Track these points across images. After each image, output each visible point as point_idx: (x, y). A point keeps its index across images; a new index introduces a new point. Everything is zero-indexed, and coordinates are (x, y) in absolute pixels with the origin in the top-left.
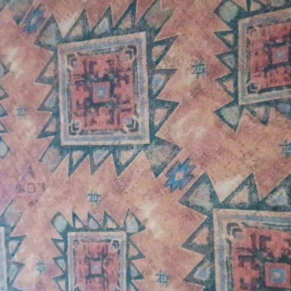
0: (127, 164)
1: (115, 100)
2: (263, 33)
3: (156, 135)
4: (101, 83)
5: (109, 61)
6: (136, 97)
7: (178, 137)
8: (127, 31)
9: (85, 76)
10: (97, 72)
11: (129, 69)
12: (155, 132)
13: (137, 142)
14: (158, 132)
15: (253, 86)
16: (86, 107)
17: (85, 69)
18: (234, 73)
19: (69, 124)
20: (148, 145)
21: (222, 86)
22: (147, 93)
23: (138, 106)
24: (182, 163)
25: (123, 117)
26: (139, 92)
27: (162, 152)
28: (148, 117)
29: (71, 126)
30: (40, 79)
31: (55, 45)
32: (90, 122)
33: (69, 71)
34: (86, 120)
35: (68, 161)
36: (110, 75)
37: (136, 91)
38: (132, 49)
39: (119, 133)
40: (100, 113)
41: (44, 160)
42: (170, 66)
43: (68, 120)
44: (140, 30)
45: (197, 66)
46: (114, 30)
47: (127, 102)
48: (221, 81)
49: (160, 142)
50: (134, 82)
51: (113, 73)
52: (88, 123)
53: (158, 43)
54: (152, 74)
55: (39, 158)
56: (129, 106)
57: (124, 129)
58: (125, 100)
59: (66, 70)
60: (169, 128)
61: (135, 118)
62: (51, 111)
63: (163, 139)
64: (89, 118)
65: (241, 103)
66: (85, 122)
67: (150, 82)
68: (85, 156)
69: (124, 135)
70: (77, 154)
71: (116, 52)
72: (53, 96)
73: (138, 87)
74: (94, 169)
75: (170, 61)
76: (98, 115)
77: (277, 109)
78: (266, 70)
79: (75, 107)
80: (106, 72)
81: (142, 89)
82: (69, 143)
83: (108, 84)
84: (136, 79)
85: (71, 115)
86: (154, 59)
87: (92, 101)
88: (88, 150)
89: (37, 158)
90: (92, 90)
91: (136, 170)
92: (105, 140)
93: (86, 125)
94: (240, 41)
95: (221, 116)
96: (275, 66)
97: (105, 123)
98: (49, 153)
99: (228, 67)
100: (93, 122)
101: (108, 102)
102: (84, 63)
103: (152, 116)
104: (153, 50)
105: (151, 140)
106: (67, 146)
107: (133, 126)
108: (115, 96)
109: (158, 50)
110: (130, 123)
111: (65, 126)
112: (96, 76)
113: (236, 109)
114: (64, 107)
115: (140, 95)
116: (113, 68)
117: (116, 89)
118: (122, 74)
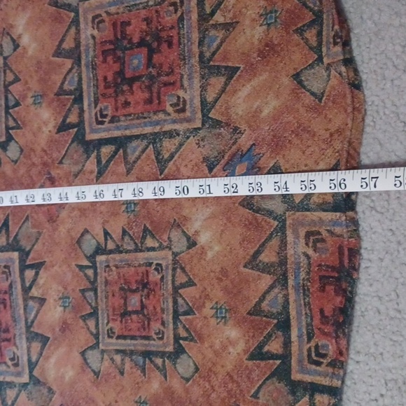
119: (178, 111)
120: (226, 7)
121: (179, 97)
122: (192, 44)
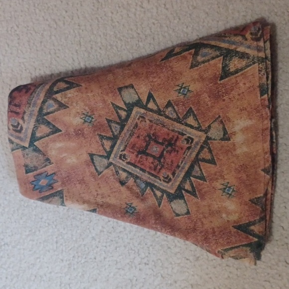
2: (151, 127)
3: (35, 144)
7: (53, 153)
12: (35, 141)
14: (37, 142)
15: (124, 156)
18: (114, 139)
20: (27, 148)
21: (101, 142)
22: (38, 109)
23: (27, 113)
24: (49, 174)
27: (36, 159)
37: (29, 102)
42: (65, 102)
45: (87, 116)
48: (102, 137)
49: (37, 150)
50: (31, 95)
54: (48, 98)
56: (18, 110)
60: (48, 143)
61: (21, 122)
63: (41, 149)
65: (111, 160)
77: (135, 181)
78: (139, 152)
84: (34, 93)
86: (55, 89)
94: (130, 121)
95: (92, 159)
96: (148, 155)
99: (112, 132)
103: (36, 127)
105: (30, 146)
107: (17, 128)
113: (105, 161)
115: (31, 106)
121: (19, 124)
122: (38, 99)
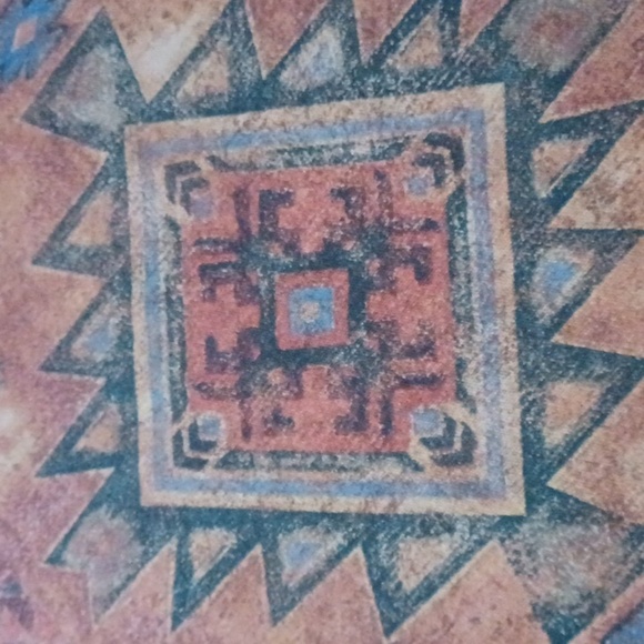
0: (429, 589)
1: (371, 343)
4: (310, 274)
5: (343, 194)
6: (460, 332)
8: (422, 81)
9: (241, 245)
10: (296, 233)
11: (430, 225)
13: (468, 507)
16: (245, 363)
17: (242, 222)
19: (175, 428)
25: (409, 407)
26: (476, 314)
28: (518, 412)
29: (185, 434)
30: (53, 252)
31: (115, 129)
32: (265, 421)
33: (172, 225)
34: (248, 412)
35: (173, 565)
36: (349, 246)
38: (445, 151)
39: (392, 469)
40: (308, 389)
41: (68, 556)
43: (168, 411)
44: (479, 77)
46: (366, 75)
47: (426, 349)
51: (359, 238)
52: (255, 423)
53: (561, 128)
55: (51, 550)
57: (411, 451)
58: (413, 342)
59: (161, 223)
62: (98, 375)
64: (260, 406)
66: (244, 421)
67: (522, 277)
68: (243, 548)
69: (410, 476)
70: (209, 543)
71: (375, 158)
72: (107, 320)
73: (469, 294)
74: (282, 602)
75: (612, 199)
76: (299, 395)
79: (198, 364)
80: (331, 234)
81: (490, 304)
82: (175, 498)
83: (341, 278)
85: (184, 394)
87: (273, 341)
88: (257, 528)
89: (41, 550)
90: (273, 301)
91: (469, 613)
92: (328, 492)
93: (247, 433)
97: (330, 429)
98: (91, 532)
100: (278, 420)
101: (342, 346)
102: (239, 196)
104: (536, 155)
106: (165, 509)
108: (370, 328)
109: (557, 154)
110: (439, 432)
111: (157, 433)
112: (290, 248)
114: (155, 360)
116: (362, 220)
117: (374, 299)
118: (403, 243)
119: (447, 462)
120: (601, 187)
